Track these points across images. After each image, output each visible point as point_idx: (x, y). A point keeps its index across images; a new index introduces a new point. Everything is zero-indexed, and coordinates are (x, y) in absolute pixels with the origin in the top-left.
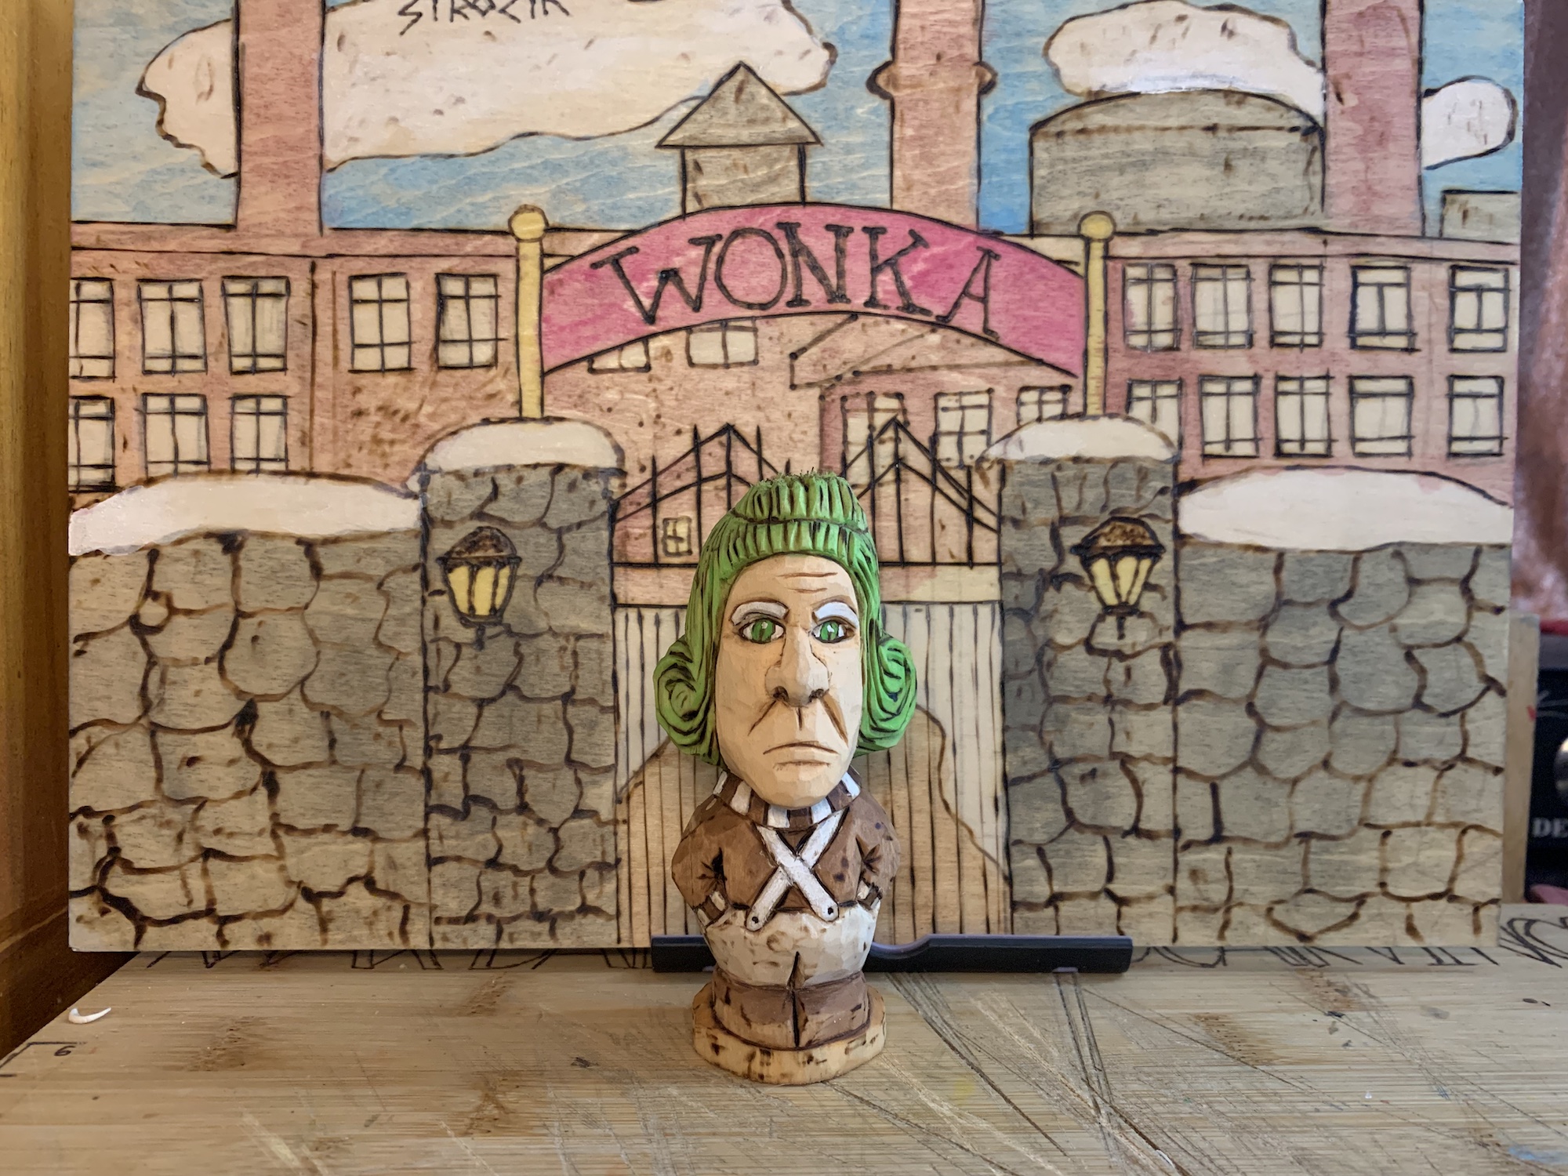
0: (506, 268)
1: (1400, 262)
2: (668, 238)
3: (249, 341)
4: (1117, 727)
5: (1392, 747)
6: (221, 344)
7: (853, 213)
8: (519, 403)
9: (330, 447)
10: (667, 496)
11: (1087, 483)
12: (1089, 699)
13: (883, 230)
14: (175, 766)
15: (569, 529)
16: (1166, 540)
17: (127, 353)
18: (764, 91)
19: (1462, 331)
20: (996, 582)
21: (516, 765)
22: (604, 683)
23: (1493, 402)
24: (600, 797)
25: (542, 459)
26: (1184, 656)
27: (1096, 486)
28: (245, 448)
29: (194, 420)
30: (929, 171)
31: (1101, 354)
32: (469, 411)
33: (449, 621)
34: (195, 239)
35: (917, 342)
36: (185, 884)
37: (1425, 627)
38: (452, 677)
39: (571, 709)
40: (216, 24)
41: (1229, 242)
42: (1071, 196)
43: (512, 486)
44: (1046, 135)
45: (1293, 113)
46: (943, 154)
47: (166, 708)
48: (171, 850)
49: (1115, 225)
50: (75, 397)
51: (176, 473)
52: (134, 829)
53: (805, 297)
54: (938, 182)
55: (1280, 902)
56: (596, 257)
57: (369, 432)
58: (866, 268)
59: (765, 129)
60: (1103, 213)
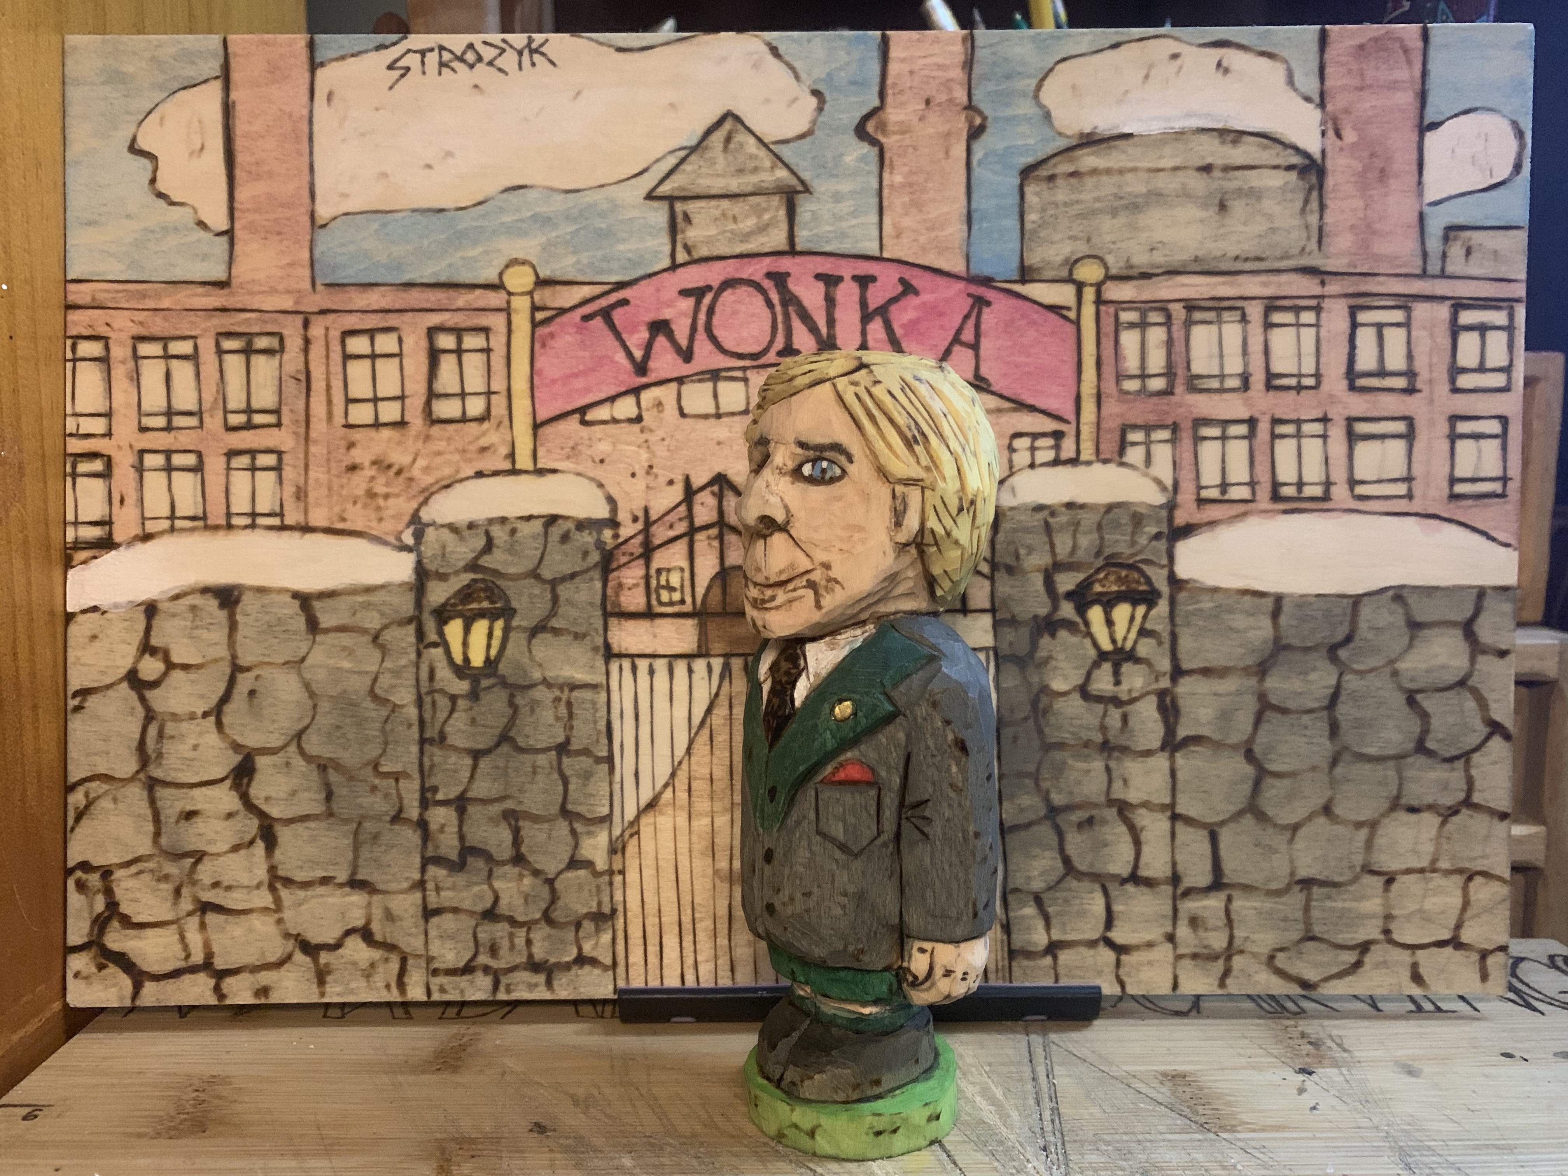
0: (497, 322)
1: (1400, 302)
2: (658, 290)
3: (244, 398)
4: (1114, 774)
5: (1395, 792)
6: (216, 400)
7: (843, 262)
8: (512, 456)
9: (325, 501)
10: (660, 546)
11: (1081, 529)
12: (1087, 744)
13: (873, 279)
14: (173, 820)
15: (563, 579)
16: (1163, 586)
17: (123, 411)
18: (752, 140)
19: (1465, 370)
20: (990, 628)
21: (512, 817)
22: (599, 732)
23: (1496, 443)
24: (595, 848)
25: (535, 512)
26: (1181, 703)
27: (1090, 531)
28: (240, 504)
29: (190, 476)
30: (919, 218)
31: (1094, 399)
32: (462, 464)
33: (444, 673)
34: (187, 296)
36: (182, 938)
37: (1427, 671)
38: (448, 729)
39: (566, 761)
40: (205, 81)
41: (1224, 283)
42: (1062, 240)
43: (506, 538)
44: (1038, 179)
45: (1291, 151)
46: (933, 200)
47: (164, 762)
48: (169, 904)
50: (71, 455)
51: (172, 529)
52: (131, 883)
53: (795, 346)
54: (928, 229)
55: (1281, 950)
56: (587, 309)
57: (364, 486)
58: (856, 316)
59: (754, 179)
60: (1095, 257)
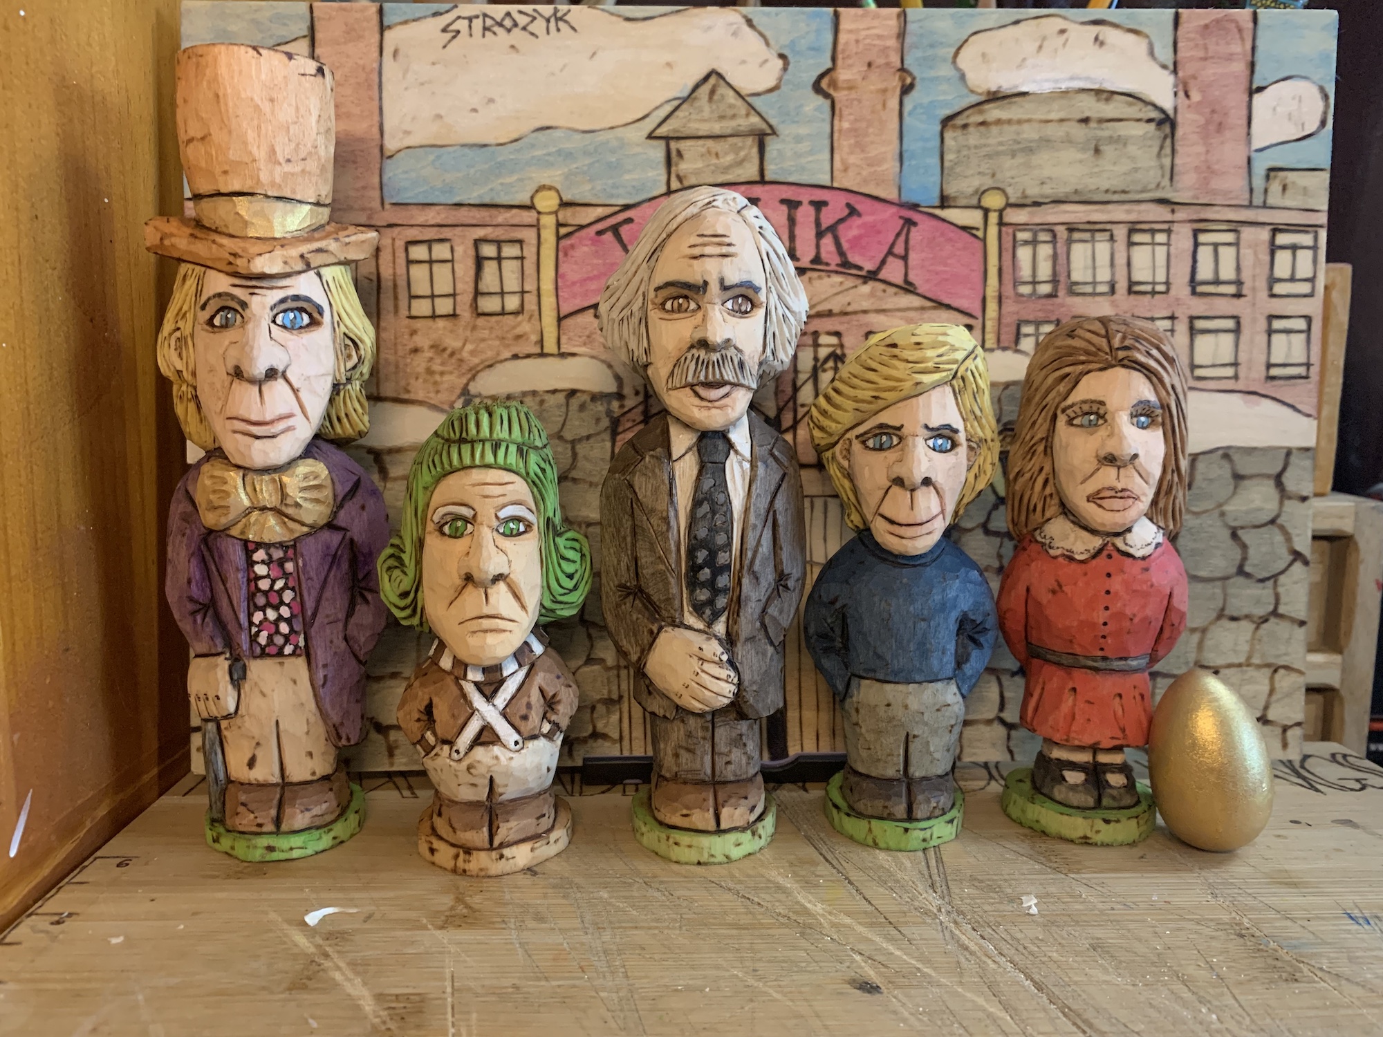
0: (529, 235)
1: (1232, 226)
5: (1220, 605)
7: (802, 190)
8: (541, 342)
9: (392, 377)
13: (825, 203)
15: (580, 440)
18: (731, 93)
19: (1279, 280)
23: (1303, 336)
24: (607, 649)
25: (559, 387)
30: (862, 156)
31: (996, 301)
32: (501, 349)
35: (852, 291)
37: (1248, 512)
40: (296, 39)
41: (1096, 211)
42: (973, 175)
43: (537, 406)
44: (954, 127)
45: (1150, 107)
46: (872, 143)
54: (869, 165)
56: (600, 226)
57: (424, 365)
58: (812, 233)
59: (733, 123)
60: (998, 189)
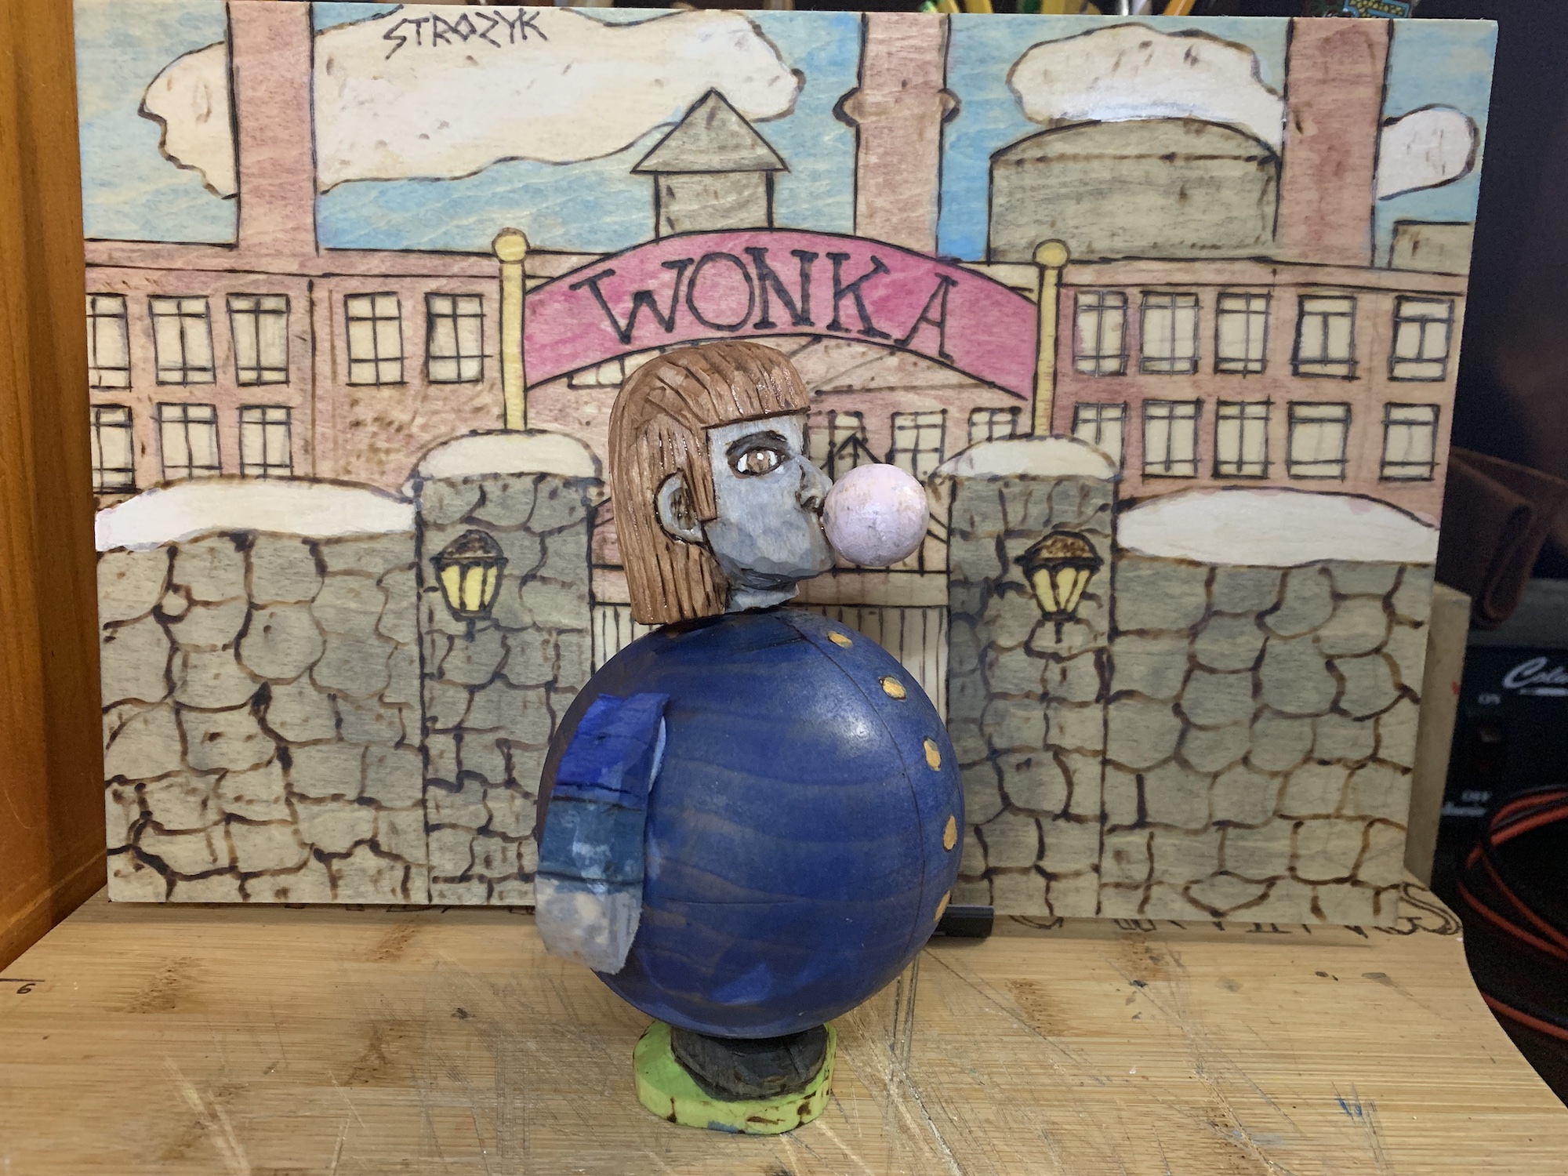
0: (490, 288)
1: (1347, 292)
2: (642, 262)
3: (254, 355)
4: (1052, 722)
5: (1308, 746)
6: (228, 357)
7: (819, 239)
8: (504, 416)
9: (331, 454)
11: (1032, 499)
12: (1028, 695)
13: (846, 256)
14: (198, 740)
15: (551, 533)
16: (1105, 553)
17: (142, 365)
18: (734, 118)
19: (1402, 360)
20: (945, 589)
21: (504, 746)
22: (584, 672)
23: (1428, 429)
25: (526, 469)
26: (1116, 661)
27: (1040, 502)
28: (253, 455)
29: (206, 427)
30: (892, 198)
31: (1051, 378)
32: (458, 423)
33: (442, 616)
34: (198, 257)
35: (876, 364)
36: (210, 845)
37: (1347, 639)
38: (446, 666)
39: (553, 696)
40: (210, 46)
41: (1179, 270)
42: (1027, 224)
43: (499, 493)
44: (1007, 163)
45: (1251, 142)
46: (906, 182)
47: (189, 689)
48: (196, 814)
49: (1068, 252)
50: (95, 406)
51: (190, 477)
52: (163, 795)
53: (771, 320)
54: (900, 210)
55: (1197, 882)
56: (576, 279)
57: (367, 441)
58: (829, 292)
59: (735, 156)
60: (1059, 241)
